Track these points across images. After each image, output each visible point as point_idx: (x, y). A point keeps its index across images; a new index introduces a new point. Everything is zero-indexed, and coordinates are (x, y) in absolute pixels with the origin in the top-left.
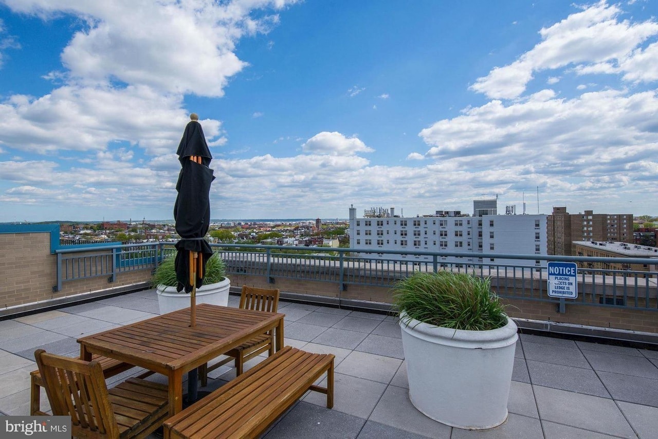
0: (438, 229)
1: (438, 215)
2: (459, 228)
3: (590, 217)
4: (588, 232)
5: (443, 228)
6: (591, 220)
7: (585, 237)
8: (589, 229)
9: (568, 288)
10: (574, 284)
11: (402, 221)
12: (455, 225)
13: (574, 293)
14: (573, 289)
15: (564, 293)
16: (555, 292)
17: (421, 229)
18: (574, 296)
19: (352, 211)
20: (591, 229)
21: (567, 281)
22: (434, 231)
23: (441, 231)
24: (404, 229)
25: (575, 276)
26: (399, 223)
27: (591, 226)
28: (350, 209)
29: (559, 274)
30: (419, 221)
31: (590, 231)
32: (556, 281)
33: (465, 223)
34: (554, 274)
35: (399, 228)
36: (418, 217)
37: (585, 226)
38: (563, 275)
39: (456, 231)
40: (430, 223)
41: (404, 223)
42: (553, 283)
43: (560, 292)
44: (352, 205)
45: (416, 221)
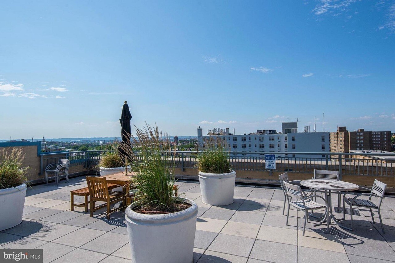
0: (258, 142)
1: (259, 133)
2: (272, 142)
3: (362, 134)
4: (360, 143)
5: (262, 142)
6: (362, 136)
7: (358, 147)
8: (361, 142)
9: (272, 165)
10: (274, 163)
11: (234, 138)
12: (270, 140)
13: (274, 167)
14: (274, 165)
15: (271, 167)
16: (268, 167)
17: (247, 143)
18: (274, 168)
19: (200, 131)
20: (362, 141)
21: (272, 162)
22: (256, 144)
23: (260, 144)
24: (235, 143)
25: (275, 160)
26: (231, 139)
27: (362, 140)
28: (198, 129)
29: (269, 160)
30: (245, 138)
31: (362, 143)
32: (268, 163)
33: (276, 138)
34: (268, 160)
35: (232, 143)
36: (245, 134)
37: (358, 140)
38: (270, 160)
39: (270, 144)
40: (253, 138)
41: (235, 139)
42: (267, 163)
43: (270, 167)
44: (199, 127)
45: (243, 138)
